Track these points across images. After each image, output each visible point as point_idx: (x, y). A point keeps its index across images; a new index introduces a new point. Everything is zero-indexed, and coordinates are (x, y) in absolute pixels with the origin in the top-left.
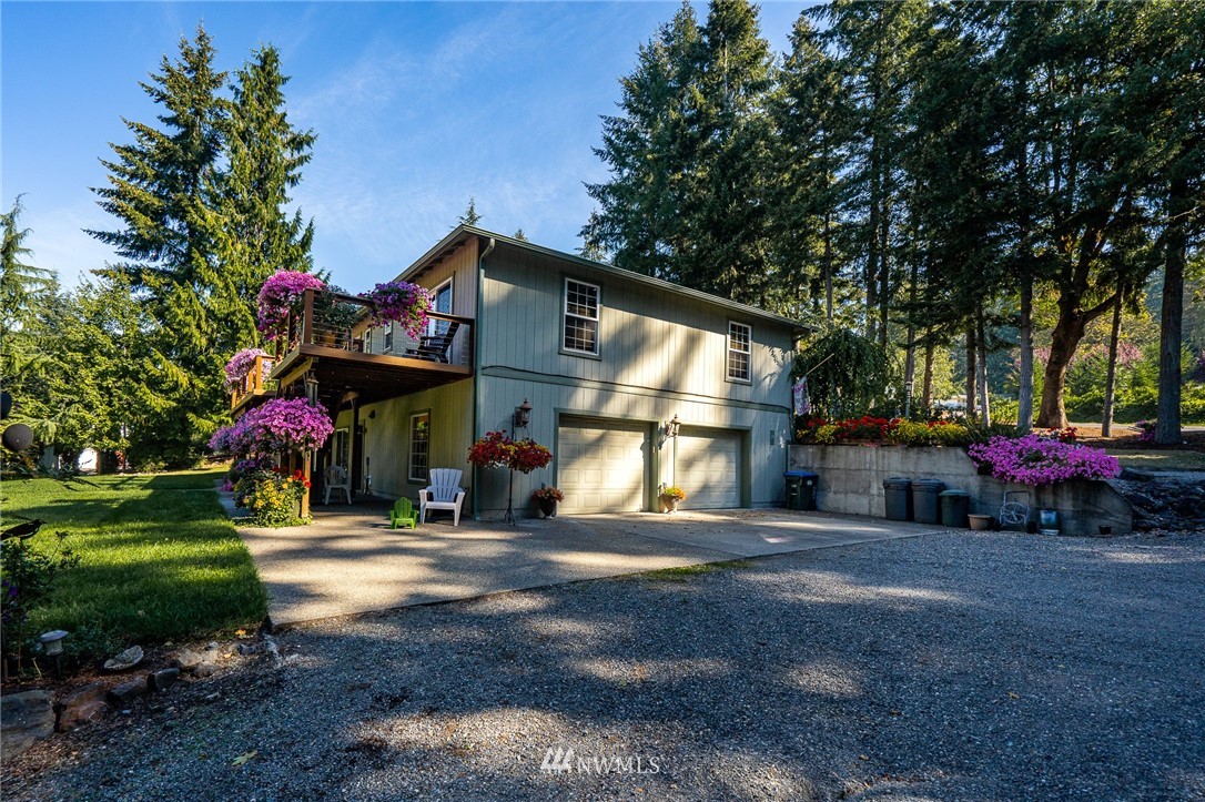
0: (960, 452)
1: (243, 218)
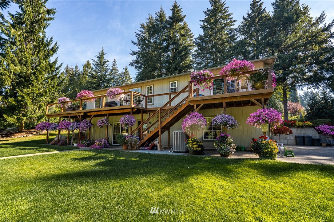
0: (313, 129)
1: (27, 35)
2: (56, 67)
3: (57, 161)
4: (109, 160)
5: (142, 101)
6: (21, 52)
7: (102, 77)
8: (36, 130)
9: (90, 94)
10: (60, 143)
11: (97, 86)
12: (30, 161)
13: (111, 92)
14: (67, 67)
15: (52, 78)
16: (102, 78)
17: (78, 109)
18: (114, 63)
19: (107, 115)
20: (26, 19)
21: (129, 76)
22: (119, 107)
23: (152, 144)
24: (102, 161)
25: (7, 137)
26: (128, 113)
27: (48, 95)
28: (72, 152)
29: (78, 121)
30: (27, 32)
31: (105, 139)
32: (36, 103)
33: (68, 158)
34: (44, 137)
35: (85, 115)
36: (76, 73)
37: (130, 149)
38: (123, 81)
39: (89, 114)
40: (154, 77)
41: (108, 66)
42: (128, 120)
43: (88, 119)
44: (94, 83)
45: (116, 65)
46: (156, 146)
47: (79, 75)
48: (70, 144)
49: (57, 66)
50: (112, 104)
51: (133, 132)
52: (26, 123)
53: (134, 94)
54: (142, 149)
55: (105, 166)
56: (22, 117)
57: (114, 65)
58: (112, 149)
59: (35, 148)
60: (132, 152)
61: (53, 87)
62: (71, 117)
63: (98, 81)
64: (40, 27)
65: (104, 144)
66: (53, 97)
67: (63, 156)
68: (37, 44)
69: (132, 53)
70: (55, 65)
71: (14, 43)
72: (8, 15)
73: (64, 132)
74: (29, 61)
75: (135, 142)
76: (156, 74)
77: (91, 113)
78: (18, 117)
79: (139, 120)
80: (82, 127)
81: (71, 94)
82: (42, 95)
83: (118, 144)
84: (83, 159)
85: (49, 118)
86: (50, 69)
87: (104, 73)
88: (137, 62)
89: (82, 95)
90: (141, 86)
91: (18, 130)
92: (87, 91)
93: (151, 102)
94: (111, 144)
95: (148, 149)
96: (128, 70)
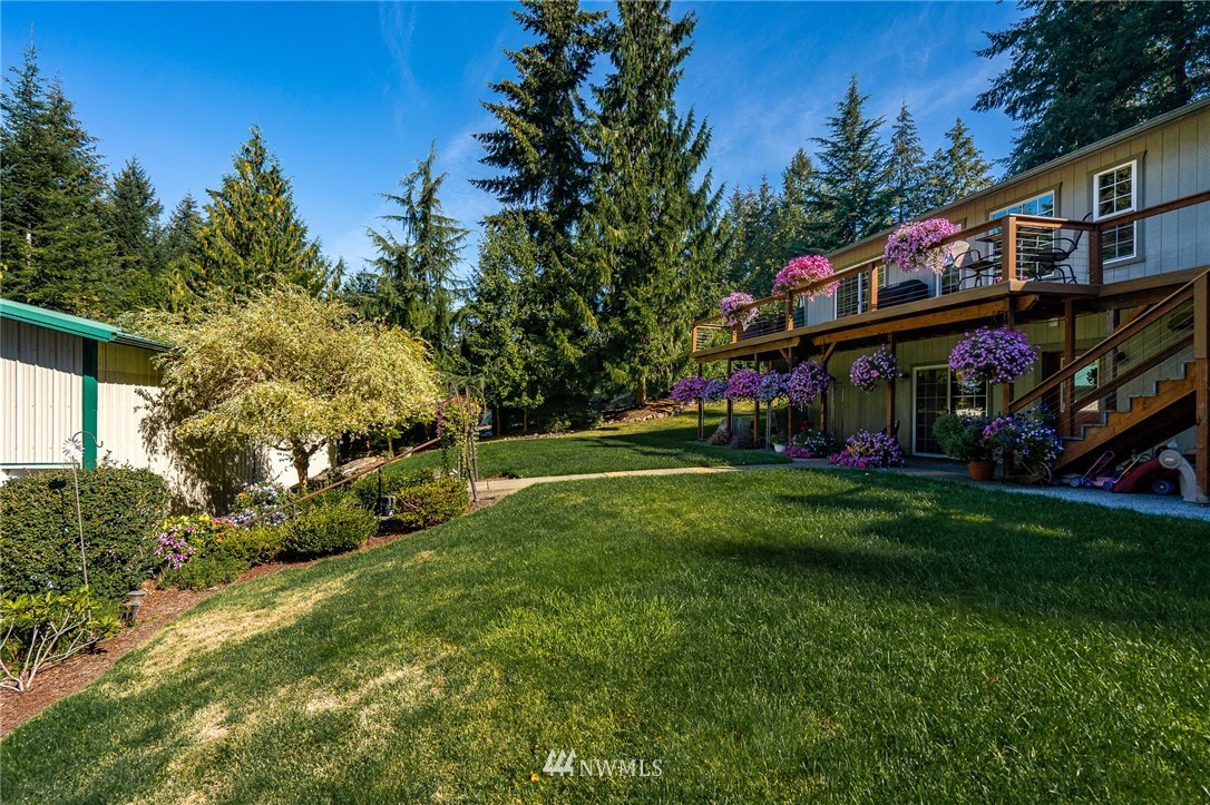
1: (632, 130)
2: (708, 202)
3: (735, 499)
4: (916, 520)
5: (1066, 255)
6: (625, 185)
7: (854, 194)
8: (673, 402)
9: (818, 266)
10: (735, 440)
11: (839, 234)
12: (667, 491)
13: (902, 241)
14: (737, 196)
15: (700, 241)
16: (855, 199)
17: (782, 325)
18: (901, 124)
19: (890, 338)
20: (627, 85)
21: (973, 160)
22: (937, 298)
23: (1138, 464)
24: (885, 516)
25: (616, 419)
26: (994, 322)
27: (692, 295)
28: (772, 471)
29: (783, 370)
30: (632, 124)
31: (884, 432)
32: (666, 323)
33: (764, 491)
34: (692, 422)
35: (807, 346)
36: (764, 209)
37: (1004, 481)
38: (944, 189)
39: (818, 342)
40: (1128, 119)
41: (880, 143)
42: (989, 351)
43: (816, 361)
44: (825, 227)
45: (909, 131)
46: (1174, 477)
47: (774, 211)
48: (762, 444)
49: (710, 197)
50: (909, 290)
51: (1019, 405)
52: (649, 382)
53: (1019, 228)
54: (1075, 483)
55: (902, 542)
56: (641, 368)
57: (903, 131)
58: (918, 474)
59: (674, 451)
60: (1020, 495)
61: (704, 268)
62: (763, 357)
63: (839, 216)
64: (660, 93)
65: (881, 453)
66: (706, 300)
67: (747, 483)
68: (658, 149)
69: (990, 44)
70: (705, 198)
71: (607, 168)
72: (590, 94)
73: (743, 407)
74: (644, 203)
75: (1031, 448)
76: (1139, 101)
77: (826, 336)
78: (631, 368)
79: (1049, 350)
80: (798, 388)
81: (754, 282)
82: (679, 298)
83: (944, 453)
84: (813, 502)
85: (701, 365)
86: (693, 213)
87: (862, 175)
88: (1019, 77)
89: (793, 277)
90: (1055, 180)
91: (634, 402)
92: (806, 260)
93: (1127, 250)
94: (907, 452)
95: (1113, 490)
96: (966, 135)
